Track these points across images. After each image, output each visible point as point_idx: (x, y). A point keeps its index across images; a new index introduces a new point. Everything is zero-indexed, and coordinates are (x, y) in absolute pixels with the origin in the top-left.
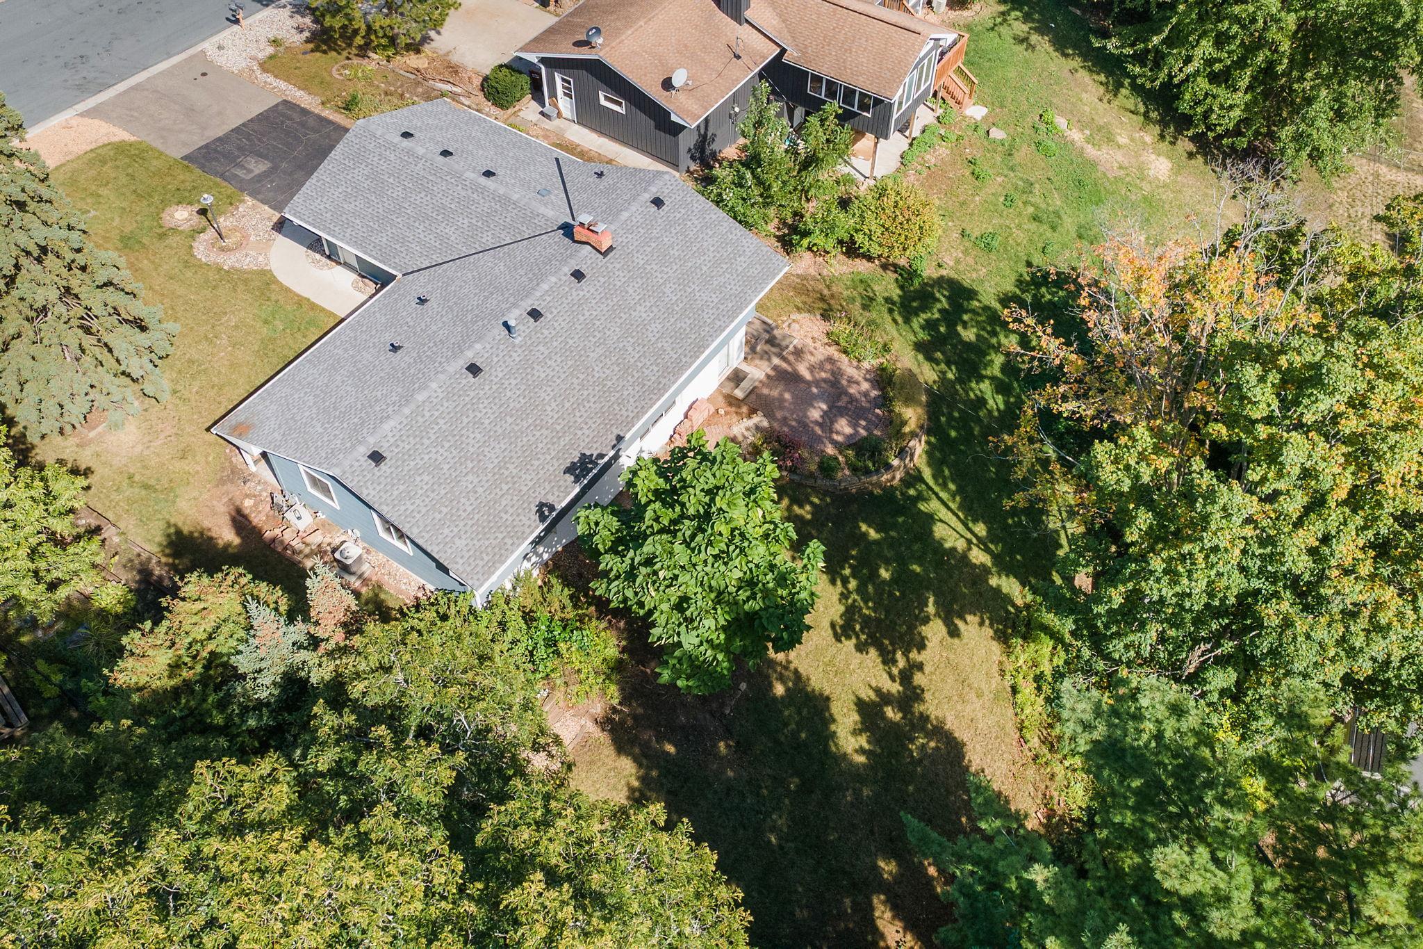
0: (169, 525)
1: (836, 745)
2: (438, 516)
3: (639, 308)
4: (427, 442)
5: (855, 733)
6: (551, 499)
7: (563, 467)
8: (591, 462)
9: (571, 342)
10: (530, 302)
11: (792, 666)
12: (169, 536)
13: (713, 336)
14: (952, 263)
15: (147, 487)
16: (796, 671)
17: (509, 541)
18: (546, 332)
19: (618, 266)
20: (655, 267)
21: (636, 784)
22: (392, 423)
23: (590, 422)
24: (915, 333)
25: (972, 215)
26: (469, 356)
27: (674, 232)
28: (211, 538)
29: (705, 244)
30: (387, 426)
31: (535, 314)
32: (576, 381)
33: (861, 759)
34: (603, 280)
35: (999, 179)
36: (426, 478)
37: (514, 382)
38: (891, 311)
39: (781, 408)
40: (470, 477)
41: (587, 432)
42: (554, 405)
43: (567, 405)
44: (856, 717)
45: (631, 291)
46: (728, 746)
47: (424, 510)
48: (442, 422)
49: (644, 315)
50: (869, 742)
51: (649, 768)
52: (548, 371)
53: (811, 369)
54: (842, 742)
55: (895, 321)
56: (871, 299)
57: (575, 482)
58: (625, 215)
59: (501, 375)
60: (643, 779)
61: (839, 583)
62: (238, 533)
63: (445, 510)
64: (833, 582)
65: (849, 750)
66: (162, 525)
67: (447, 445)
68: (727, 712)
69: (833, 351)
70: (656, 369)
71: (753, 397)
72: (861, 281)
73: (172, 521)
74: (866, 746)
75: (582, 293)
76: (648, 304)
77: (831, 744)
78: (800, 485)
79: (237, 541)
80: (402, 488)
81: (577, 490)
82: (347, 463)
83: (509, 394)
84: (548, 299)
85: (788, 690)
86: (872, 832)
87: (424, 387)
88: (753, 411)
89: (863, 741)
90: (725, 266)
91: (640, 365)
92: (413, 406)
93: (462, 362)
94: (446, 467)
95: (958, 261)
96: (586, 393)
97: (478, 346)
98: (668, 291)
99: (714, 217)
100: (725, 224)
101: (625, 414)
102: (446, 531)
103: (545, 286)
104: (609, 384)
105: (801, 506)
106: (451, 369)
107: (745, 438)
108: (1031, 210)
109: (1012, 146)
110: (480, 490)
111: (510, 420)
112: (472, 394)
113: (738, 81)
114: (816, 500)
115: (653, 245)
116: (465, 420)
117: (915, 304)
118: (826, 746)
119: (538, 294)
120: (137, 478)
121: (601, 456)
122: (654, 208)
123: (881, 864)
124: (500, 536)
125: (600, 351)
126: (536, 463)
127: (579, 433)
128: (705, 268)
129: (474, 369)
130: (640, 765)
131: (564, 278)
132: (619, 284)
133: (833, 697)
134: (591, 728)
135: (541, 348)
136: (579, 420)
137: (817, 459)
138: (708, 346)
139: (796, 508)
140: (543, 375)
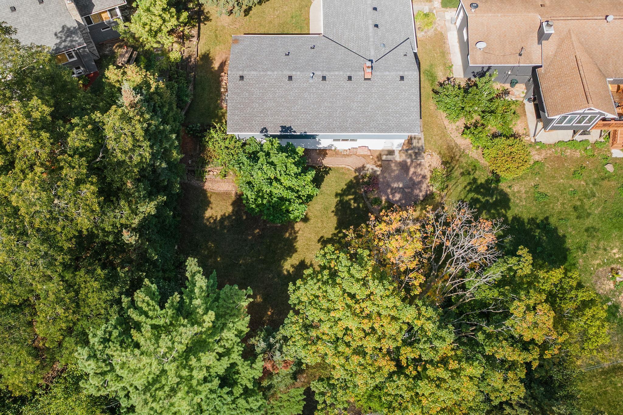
0: (209, 51)
1: (284, 262)
2: (239, 106)
3: (355, 103)
4: (257, 85)
5: (292, 266)
6: (269, 129)
7: (282, 125)
8: (290, 131)
9: (324, 94)
10: (327, 73)
11: (297, 235)
12: (205, 53)
13: (366, 131)
14: (516, 190)
15: (216, 36)
16: (297, 236)
17: (247, 128)
18: (321, 86)
19: (365, 86)
20: (376, 96)
21: (227, 215)
22: (255, 73)
23: (303, 120)
24: (466, 197)
25: (551, 183)
26: (293, 73)
27: (396, 91)
28: (212, 62)
29: (401, 103)
30: (253, 73)
31: (324, 78)
32: (312, 106)
33: (285, 273)
34: (355, 86)
35: (582, 183)
36: (247, 94)
37: (296, 91)
38: (469, 184)
39: (389, 174)
40: (257, 104)
41: (298, 122)
42: (299, 107)
43: (302, 110)
44: (298, 263)
45: (359, 96)
46: (258, 232)
47: (237, 101)
48: (267, 84)
49: (354, 107)
50: (292, 272)
51: (234, 215)
52: (309, 97)
53: (415, 173)
54: (286, 263)
55: (466, 187)
56: (469, 174)
57: (280, 132)
58: (387, 73)
59: (295, 86)
60: (229, 215)
61: (337, 231)
62: (219, 67)
63: (242, 106)
64: (336, 229)
65: (285, 267)
66: (208, 48)
67: (261, 91)
68: (268, 225)
69: (428, 175)
70: (338, 124)
71: (387, 162)
72: (475, 166)
73: (211, 50)
74: (291, 272)
75: (344, 84)
76: (359, 105)
77: (283, 261)
78: (362, 197)
79: (216, 69)
80: (239, 91)
81: (279, 134)
82: (234, 73)
83: (291, 93)
84: (333, 77)
85: (288, 238)
86: (266, 288)
87: (273, 71)
88: (380, 166)
89: (291, 270)
90: (398, 115)
91: (335, 119)
92: (265, 73)
93: (290, 74)
94: (255, 96)
95: (519, 192)
96: (311, 112)
97: (299, 73)
98: (370, 106)
99: (414, 98)
100: (415, 103)
101: (314, 127)
102: (237, 112)
103: (337, 73)
104: (321, 116)
105: (354, 203)
106: (285, 73)
107: (367, 170)
108: (579, 203)
109: (609, 177)
110: (256, 110)
111: (283, 100)
112: (282, 84)
113: (508, 63)
114: (361, 205)
115: (384, 89)
116: (273, 89)
117: (482, 190)
118: (281, 260)
119: (332, 73)
120: (217, 32)
121: (295, 132)
122: (399, 79)
123: (258, 297)
124: (247, 125)
125: (329, 105)
126: (276, 117)
127: (296, 120)
128: (390, 110)
129: (290, 78)
130: (232, 212)
131: (345, 75)
132: (359, 91)
133: (298, 253)
134: (234, 192)
135: (314, 89)
136: (300, 117)
137: (376, 196)
138: (362, 132)
139: (352, 201)
140: (306, 96)
